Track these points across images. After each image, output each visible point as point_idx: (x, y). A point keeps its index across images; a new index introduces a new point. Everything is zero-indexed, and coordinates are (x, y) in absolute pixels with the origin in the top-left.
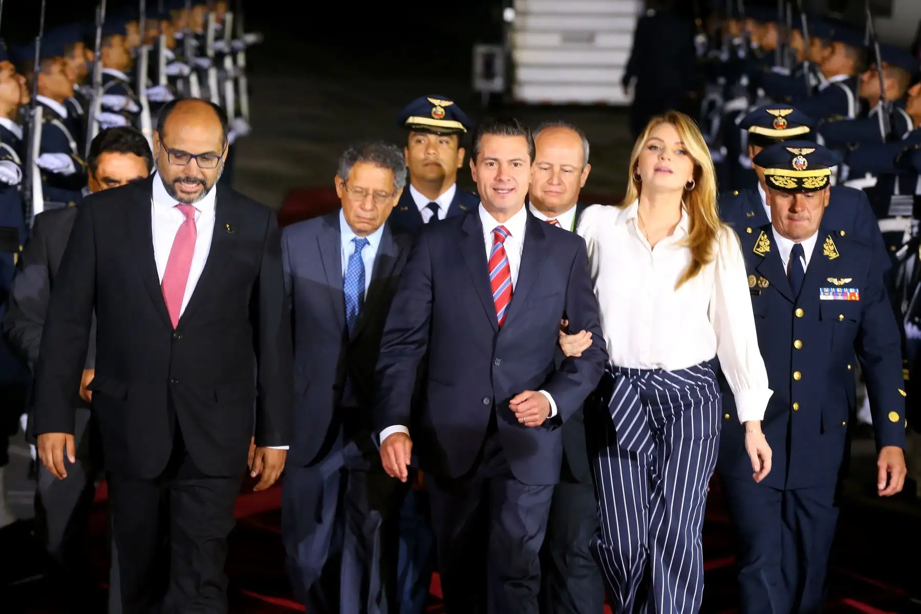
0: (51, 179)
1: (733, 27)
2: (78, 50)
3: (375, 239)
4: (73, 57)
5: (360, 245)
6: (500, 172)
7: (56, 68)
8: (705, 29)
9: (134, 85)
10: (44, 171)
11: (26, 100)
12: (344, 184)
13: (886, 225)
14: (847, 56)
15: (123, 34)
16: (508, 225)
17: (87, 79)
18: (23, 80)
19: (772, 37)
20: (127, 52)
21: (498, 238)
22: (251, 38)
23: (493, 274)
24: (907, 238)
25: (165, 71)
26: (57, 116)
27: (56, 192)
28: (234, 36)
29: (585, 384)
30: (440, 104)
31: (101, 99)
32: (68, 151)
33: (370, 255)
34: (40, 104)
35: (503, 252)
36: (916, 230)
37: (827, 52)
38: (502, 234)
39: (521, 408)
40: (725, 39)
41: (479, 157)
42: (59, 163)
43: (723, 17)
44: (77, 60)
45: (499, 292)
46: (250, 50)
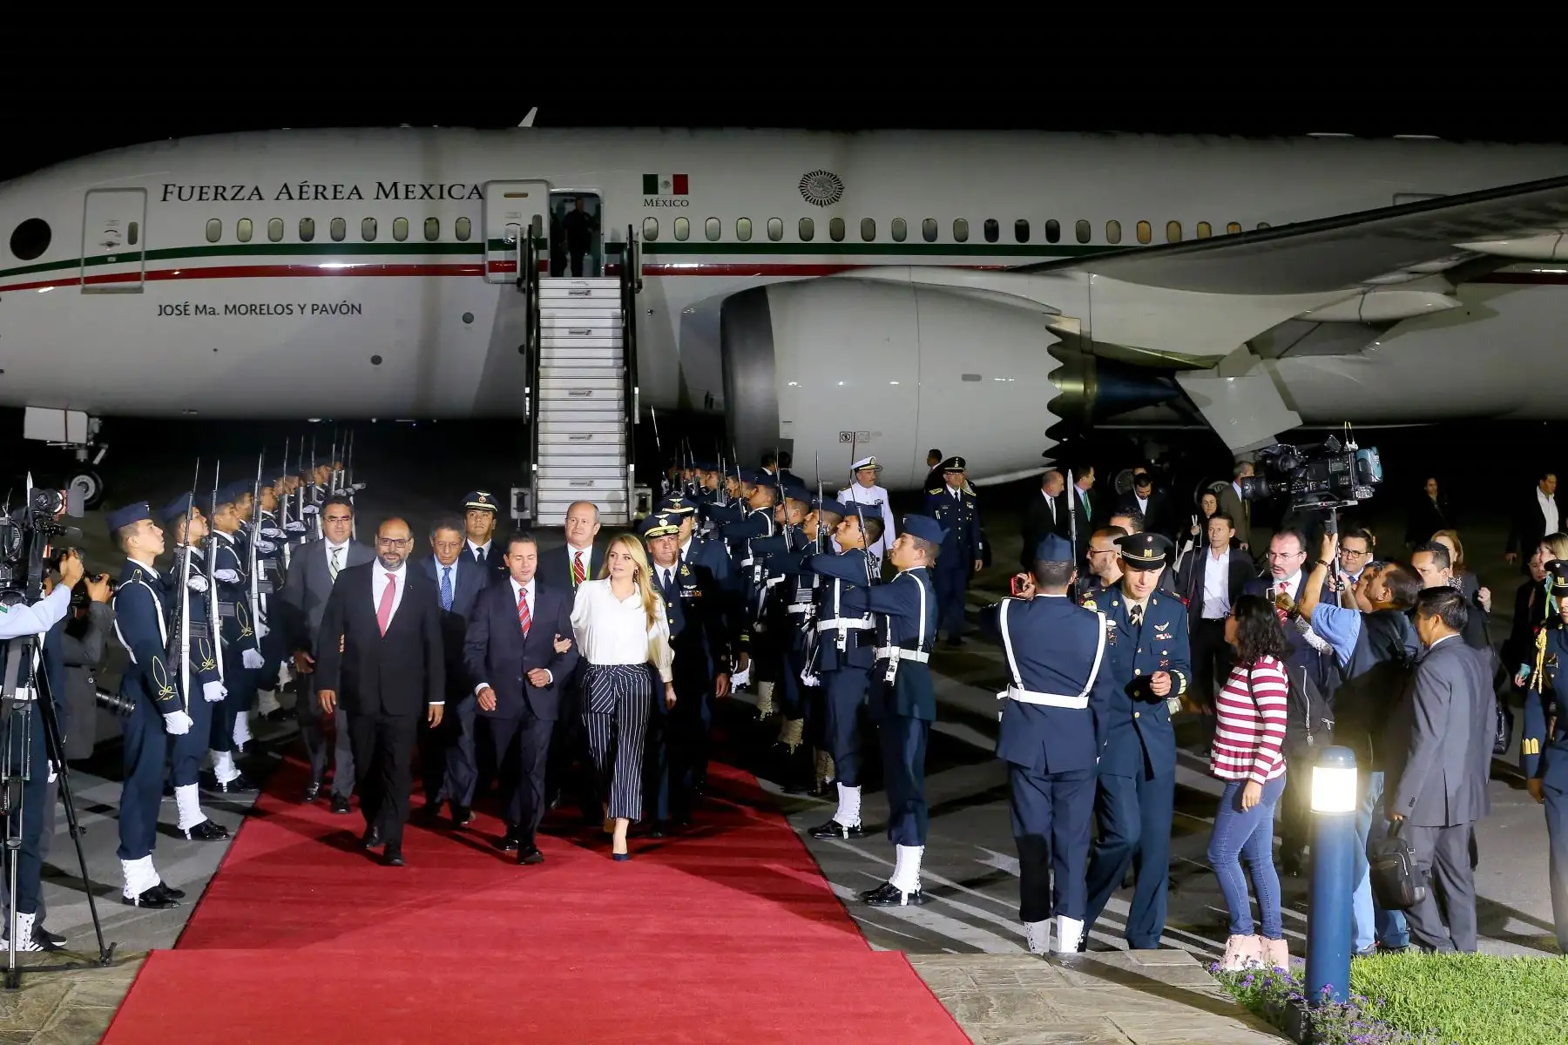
0: (223, 586)
1: (688, 474)
2: (247, 498)
3: (454, 567)
4: (243, 502)
5: (447, 571)
6: (523, 563)
7: (227, 510)
8: (667, 476)
9: (279, 521)
10: (218, 581)
11: (206, 533)
12: (434, 540)
13: (793, 609)
14: (767, 494)
15: (272, 486)
16: (527, 587)
17: (251, 518)
18: (205, 520)
19: (714, 481)
20: (274, 497)
21: (521, 595)
22: (358, 486)
23: (521, 612)
24: (807, 617)
25: (302, 510)
26: (228, 543)
27: (227, 595)
28: (346, 485)
29: (569, 666)
30: (483, 495)
31: (258, 530)
32: (235, 567)
33: (453, 576)
34: (216, 535)
35: (525, 601)
36: (814, 611)
37: (753, 492)
38: (524, 592)
39: (533, 676)
40: (683, 481)
41: (511, 555)
42: (229, 575)
43: (680, 468)
44: (245, 505)
45: (524, 623)
46: (358, 493)
